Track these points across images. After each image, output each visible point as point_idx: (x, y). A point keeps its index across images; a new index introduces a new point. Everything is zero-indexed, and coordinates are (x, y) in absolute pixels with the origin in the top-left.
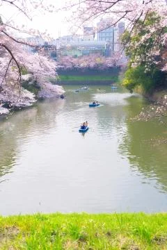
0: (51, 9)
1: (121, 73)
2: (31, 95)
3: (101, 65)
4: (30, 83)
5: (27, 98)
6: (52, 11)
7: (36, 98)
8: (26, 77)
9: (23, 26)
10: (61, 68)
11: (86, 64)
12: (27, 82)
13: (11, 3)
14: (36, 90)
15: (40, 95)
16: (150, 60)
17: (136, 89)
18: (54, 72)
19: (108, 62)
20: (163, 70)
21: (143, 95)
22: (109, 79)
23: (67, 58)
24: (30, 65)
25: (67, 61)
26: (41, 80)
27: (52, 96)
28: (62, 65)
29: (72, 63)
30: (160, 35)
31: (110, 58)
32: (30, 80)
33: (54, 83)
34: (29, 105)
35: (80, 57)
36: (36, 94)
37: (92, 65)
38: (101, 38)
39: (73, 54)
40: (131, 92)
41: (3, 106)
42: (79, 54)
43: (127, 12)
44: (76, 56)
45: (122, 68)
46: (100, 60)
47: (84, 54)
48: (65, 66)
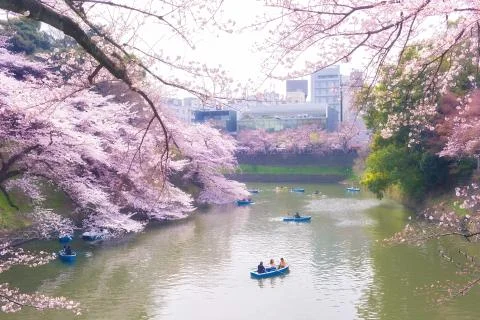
0: (230, 27)
1: (357, 161)
2: (186, 199)
3: (320, 145)
4: (186, 176)
5: (178, 204)
6: (231, 32)
7: (195, 204)
8: (179, 165)
9: (179, 58)
10: (243, 151)
11: (290, 144)
12: (181, 174)
13: (160, 18)
14: (196, 189)
15: (204, 198)
16: (418, 122)
17: (388, 191)
18: (231, 158)
19: (334, 141)
20: (442, 154)
21: (403, 204)
22: (333, 172)
23: (256, 133)
24: (188, 145)
25: (255, 138)
26: (206, 172)
27: (225, 201)
28: (246, 145)
29: (265, 142)
30: (436, 76)
31: (335, 133)
32: (186, 170)
33: (229, 177)
34: (181, 216)
35: (280, 132)
36: (195, 196)
37: (302, 145)
38: (318, 98)
39: (267, 127)
40: (380, 196)
41: (133, 218)
42: (278, 127)
43: (369, 33)
44: (271, 131)
45: (359, 152)
46: (316, 137)
47: (287, 127)
48: (252, 147)
